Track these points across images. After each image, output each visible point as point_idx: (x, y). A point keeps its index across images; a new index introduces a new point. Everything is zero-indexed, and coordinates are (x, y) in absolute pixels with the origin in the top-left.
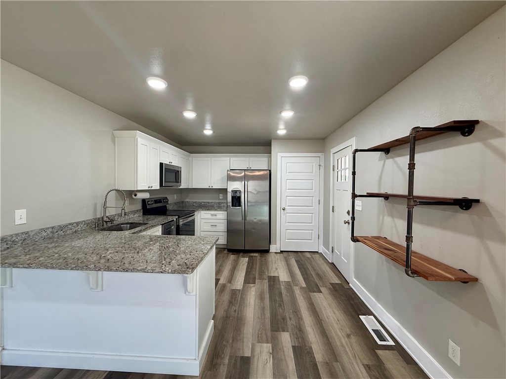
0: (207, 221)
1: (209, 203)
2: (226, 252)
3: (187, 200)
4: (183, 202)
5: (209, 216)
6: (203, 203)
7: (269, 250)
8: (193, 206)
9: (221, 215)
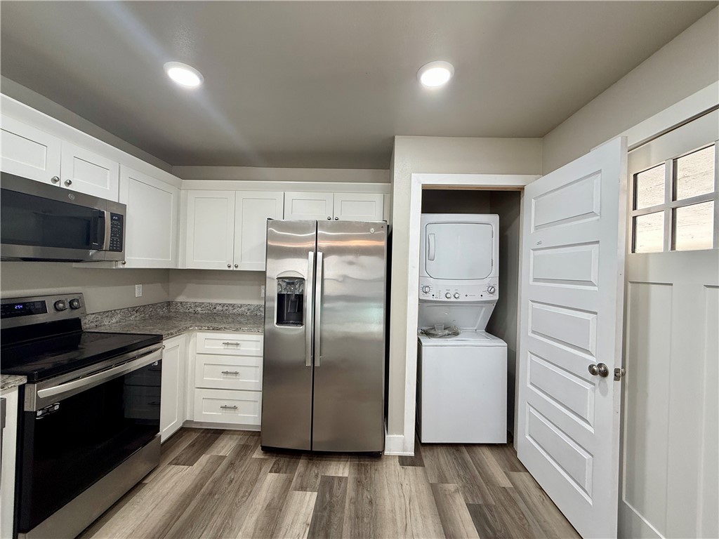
0: (212, 359)
1: (233, 306)
2: (258, 454)
3: (180, 299)
4: (169, 304)
5: (219, 347)
6: (219, 308)
7: (384, 451)
8: (195, 313)
9: (251, 345)
